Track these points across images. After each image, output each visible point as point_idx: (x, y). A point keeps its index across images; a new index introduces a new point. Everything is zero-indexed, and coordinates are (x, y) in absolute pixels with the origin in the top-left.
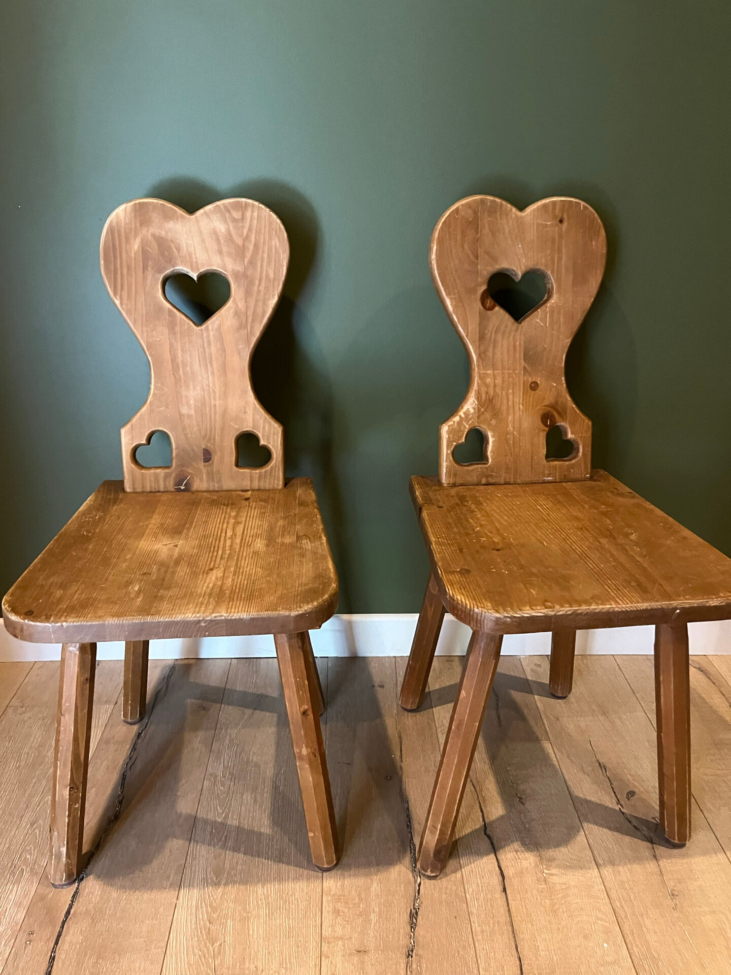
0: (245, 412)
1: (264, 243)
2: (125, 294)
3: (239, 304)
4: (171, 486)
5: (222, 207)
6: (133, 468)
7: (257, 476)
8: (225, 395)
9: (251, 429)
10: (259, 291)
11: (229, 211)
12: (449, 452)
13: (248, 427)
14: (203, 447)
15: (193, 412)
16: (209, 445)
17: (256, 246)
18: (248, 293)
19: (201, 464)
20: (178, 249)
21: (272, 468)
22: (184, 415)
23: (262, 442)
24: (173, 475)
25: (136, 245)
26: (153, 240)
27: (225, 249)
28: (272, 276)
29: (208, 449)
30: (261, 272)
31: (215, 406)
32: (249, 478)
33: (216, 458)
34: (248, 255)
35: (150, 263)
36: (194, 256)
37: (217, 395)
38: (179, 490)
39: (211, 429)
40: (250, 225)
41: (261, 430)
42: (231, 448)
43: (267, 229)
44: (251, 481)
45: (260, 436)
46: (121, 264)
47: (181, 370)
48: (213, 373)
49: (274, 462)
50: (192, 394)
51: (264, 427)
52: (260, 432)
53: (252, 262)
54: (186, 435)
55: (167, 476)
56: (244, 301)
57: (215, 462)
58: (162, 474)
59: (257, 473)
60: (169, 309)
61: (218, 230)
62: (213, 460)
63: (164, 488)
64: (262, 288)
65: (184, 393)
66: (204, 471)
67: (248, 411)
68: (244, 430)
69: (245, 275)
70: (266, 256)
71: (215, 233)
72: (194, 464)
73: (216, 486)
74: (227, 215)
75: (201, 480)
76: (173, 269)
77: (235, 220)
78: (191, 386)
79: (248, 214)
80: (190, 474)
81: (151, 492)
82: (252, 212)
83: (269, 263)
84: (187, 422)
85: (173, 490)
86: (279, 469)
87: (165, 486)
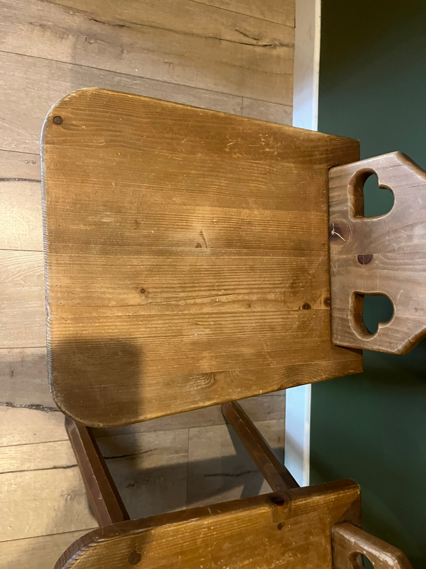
0: (416, 309)
4: (335, 219)
6: (351, 175)
7: (345, 316)
9: (395, 315)
12: (365, 552)
13: (399, 311)
14: (375, 255)
15: (416, 241)
16: (377, 262)
19: (356, 253)
21: (353, 334)
22: (412, 230)
23: (380, 327)
24: (345, 221)
29: (372, 261)
32: (344, 307)
33: (363, 269)
38: (330, 229)
39: (396, 264)
41: (394, 327)
42: (373, 289)
44: (340, 310)
45: (388, 325)
49: (359, 337)
51: (399, 331)
52: (391, 325)
54: (388, 233)
55: (344, 214)
57: (359, 269)
58: (345, 208)
59: (347, 315)
62: (359, 266)
63: (333, 211)
66: (350, 256)
67: (417, 314)
68: (395, 306)
72: (356, 245)
73: (335, 270)
75: (341, 253)
80: (347, 240)
81: (328, 198)
84: (403, 234)
85: (331, 222)
86: (351, 342)
87: (334, 213)
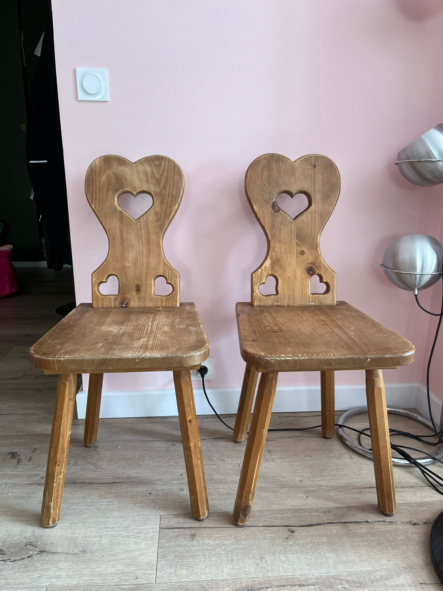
0: (159, 265)
1: (171, 178)
2: (97, 202)
3: (157, 208)
4: (117, 304)
5: (149, 159)
6: (97, 295)
7: (165, 300)
8: (148, 256)
10: (168, 202)
11: (152, 161)
13: (161, 273)
14: (136, 284)
15: (131, 265)
16: (139, 282)
17: (167, 179)
18: (162, 203)
19: (134, 293)
20: (126, 180)
21: (173, 295)
22: (126, 266)
23: (168, 281)
24: (119, 298)
25: (104, 178)
26: (113, 176)
27: (150, 180)
28: (174, 194)
29: (139, 285)
30: (169, 193)
31: (143, 261)
32: (160, 301)
34: (162, 183)
35: (111, 187)
36: (134, 184)
37: (144, 256)
38: (122, 307)
39: (140, 274)
40: (164, 169)
42: (151, 285)
43: (172, 171)
45: (167, 278)
46: (96, 187)
47: (125, 242)
48: (142, 244)
49: (174, 292)
50: (131, 256)
51: (169, 273)
52: (167, 276)
53: (164, 188)
54: (127, 277)
55: (116, 299)
56: (159, 207)
57: (142, 292)
58: (113, 298)
59: (164, 298)
60: (120, 211)
61: (147, 171)
62: (141, 291)
63: (114, 306)
64: (169, 201)
65: (127, 255)
66: (136, 296)
67: (161, 265)
68: (158, 275)
69: (161, 194)
70: (171, 184)
71: (145, 173)
72: (131, 293)
73: (142, 305)
74: (152, 163)
75: (134, 302)
76: (122, 190)
77: (156, 166)
78: (130, 252)
79: (163, 163)
80: (128, 298)
81: (107, 308)
82: (165, 162)
83: (173, 188)
84: (128, 270)
85: (119, 307)
86: (177, 296)
87: (114, 305)
